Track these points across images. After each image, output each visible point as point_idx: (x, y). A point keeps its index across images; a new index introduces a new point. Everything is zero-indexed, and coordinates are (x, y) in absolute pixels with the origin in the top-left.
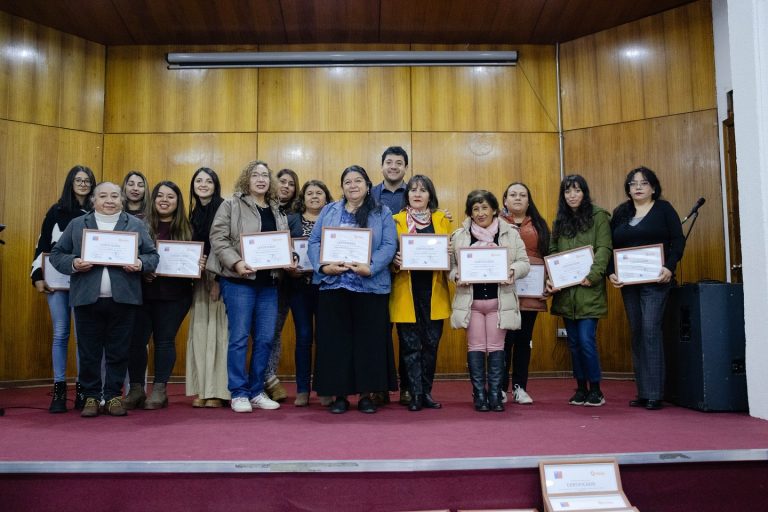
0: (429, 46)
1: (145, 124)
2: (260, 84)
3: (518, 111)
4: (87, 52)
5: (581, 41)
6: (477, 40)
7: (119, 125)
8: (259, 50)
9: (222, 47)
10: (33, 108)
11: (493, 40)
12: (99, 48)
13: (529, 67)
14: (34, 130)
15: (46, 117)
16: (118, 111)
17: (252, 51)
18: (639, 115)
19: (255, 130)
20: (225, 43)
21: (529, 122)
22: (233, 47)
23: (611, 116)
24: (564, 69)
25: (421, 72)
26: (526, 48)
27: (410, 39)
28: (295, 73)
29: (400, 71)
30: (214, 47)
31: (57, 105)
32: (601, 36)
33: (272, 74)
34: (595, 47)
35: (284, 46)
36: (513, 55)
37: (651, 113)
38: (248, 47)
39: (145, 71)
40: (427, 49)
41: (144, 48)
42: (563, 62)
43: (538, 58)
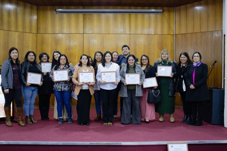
0: (136, 7)
1: (50, 30)
2: (84, 19)
3: (162, 28)
4: (32, 8)
5: (182, 7)
6: (150, 6)
7: (42, 31)
8: (84, 8)
9: (73, 7)
10: (17, 27)
11: (155, 6)
12: (35, 7)
13: (166, 14)
14: (17, 34)
15: (20, 29)
16: (42, 26)
17: (82, 8)
18: (199, 31)
19: (84, 34)
20: (74, 6)
21: (166, 31)
22: (76, 7)
23: (190, 31)
24: (177, 15)
25: (133, 15)
26: (165, 8)
27: (130, 5)
28: (95, 15)
29: (127, 15)
30: (70, 7)
31: (23, 25)
32: (189, 5)
33: (88, 16)
34: (186, 9)
35: (91, 7)
36: (161, 11)
37: (203, 30)
38: (80, 7)
39: (49, 14)
40: (135, 9)
41: (49, 7)
42: (177, 13)
43: (169, 11)
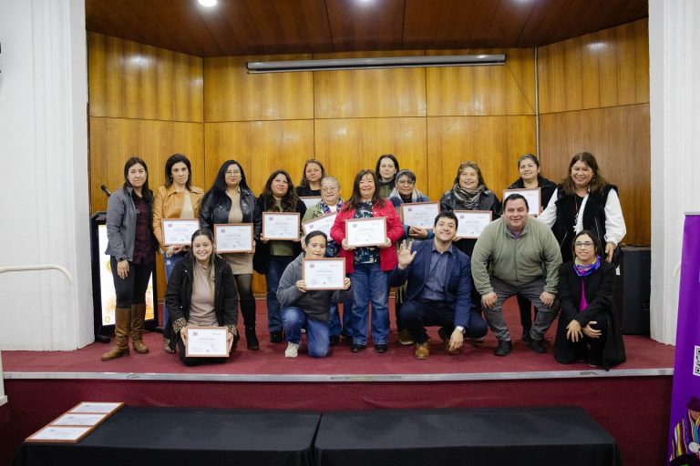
0: (439, 51)
1: (233, 113)
2: (315, 83)
3: (505, 99)
4: (190, 65)
5: (553, 46)
6: (476, 46)
7: (215, 116)
8: (313, 59)
9: (286, 56)
10: (157, 109)
11: (487, 46)
12: (198, 60)
13: (514, 65)
14: (158, 125)
15: (166, 115)
16: (215, 106)
17: (309, 59)
18: (596, 105)
19: (316, 121)
20: (288, 53)
21: (514, 109)
22: (295, 56)
23: (574, 105)
24: (541, 67)
25: (433, 71)
26: (512, 51)
27: (425, 46)
28: (341, 74)
29: (418, 71)
30: (280, 56)
31: (172, 106)
32: (570, 42)
33: (323, 75)
34: (564, 51)
35: (333, 54)
36: (503, 57)
37: (605, 103)
38: (305, 55)
39: (232, 75)
40: (438, 55)
41: (230, 58)
42: (540, 61)
43: (521, 58)
